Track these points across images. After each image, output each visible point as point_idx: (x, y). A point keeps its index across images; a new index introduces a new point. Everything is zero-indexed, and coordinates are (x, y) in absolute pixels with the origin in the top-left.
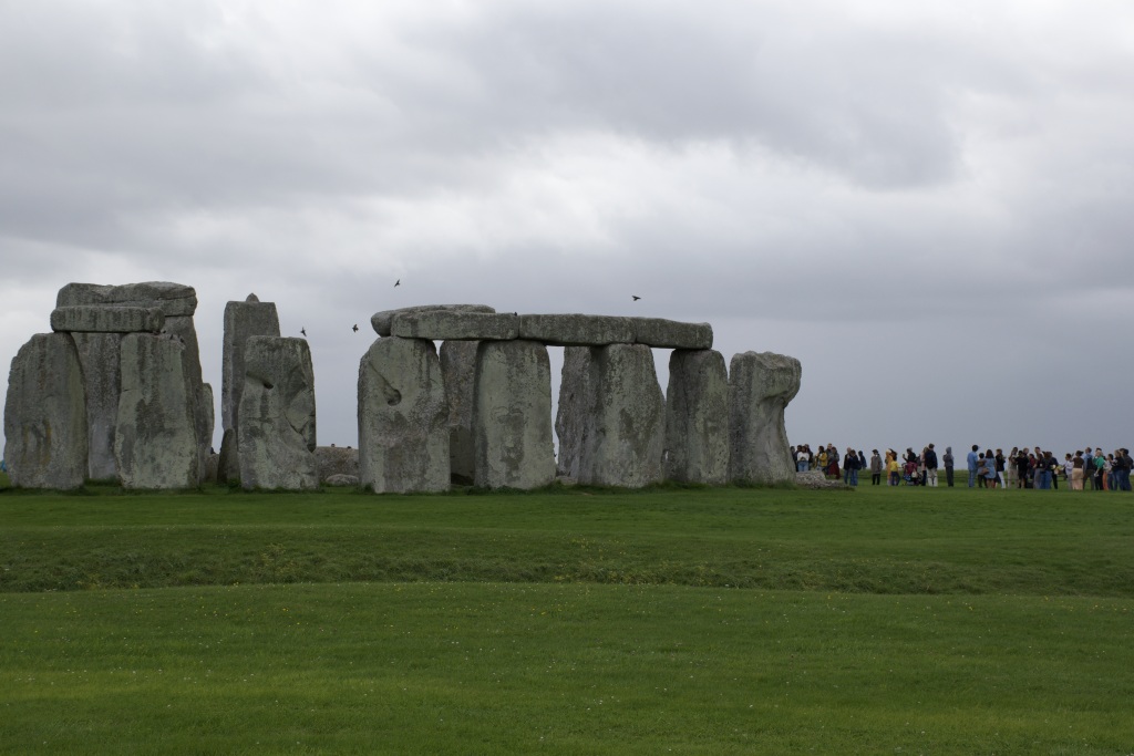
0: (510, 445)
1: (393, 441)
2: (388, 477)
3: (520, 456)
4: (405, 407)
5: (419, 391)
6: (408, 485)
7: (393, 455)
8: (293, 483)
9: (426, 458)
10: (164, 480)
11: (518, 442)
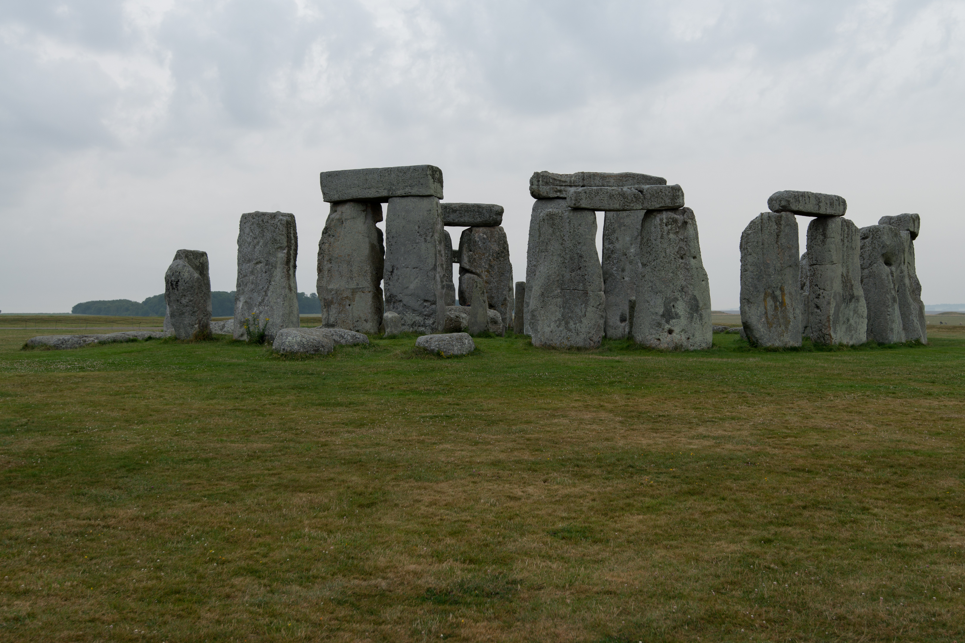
10: (851, 339)
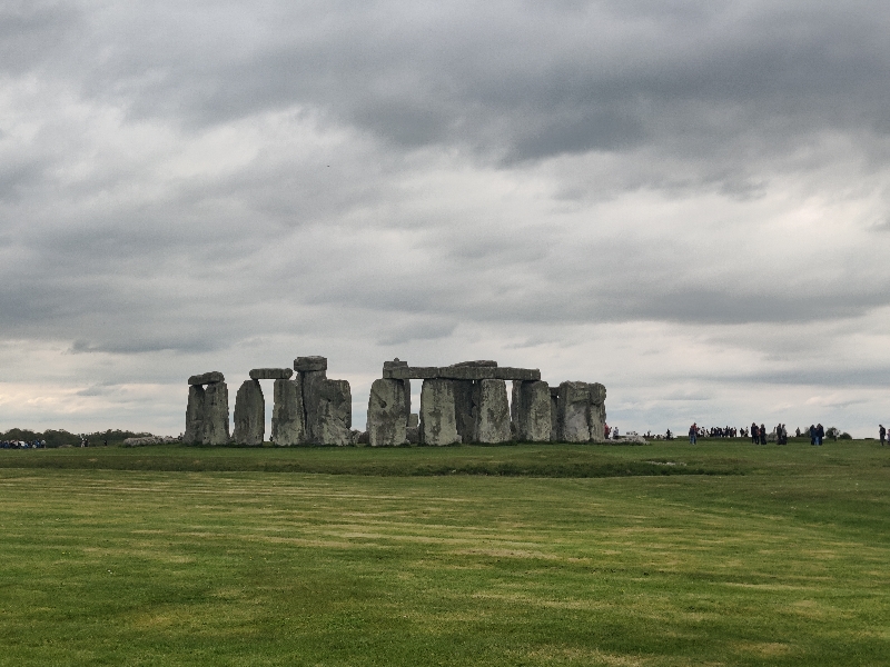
0: (435, 425)
1: (381, 423)
2: (378, 439)
5: (393, 402)
6: (386, 442)
9: (395, 431)
11: (438, 424)
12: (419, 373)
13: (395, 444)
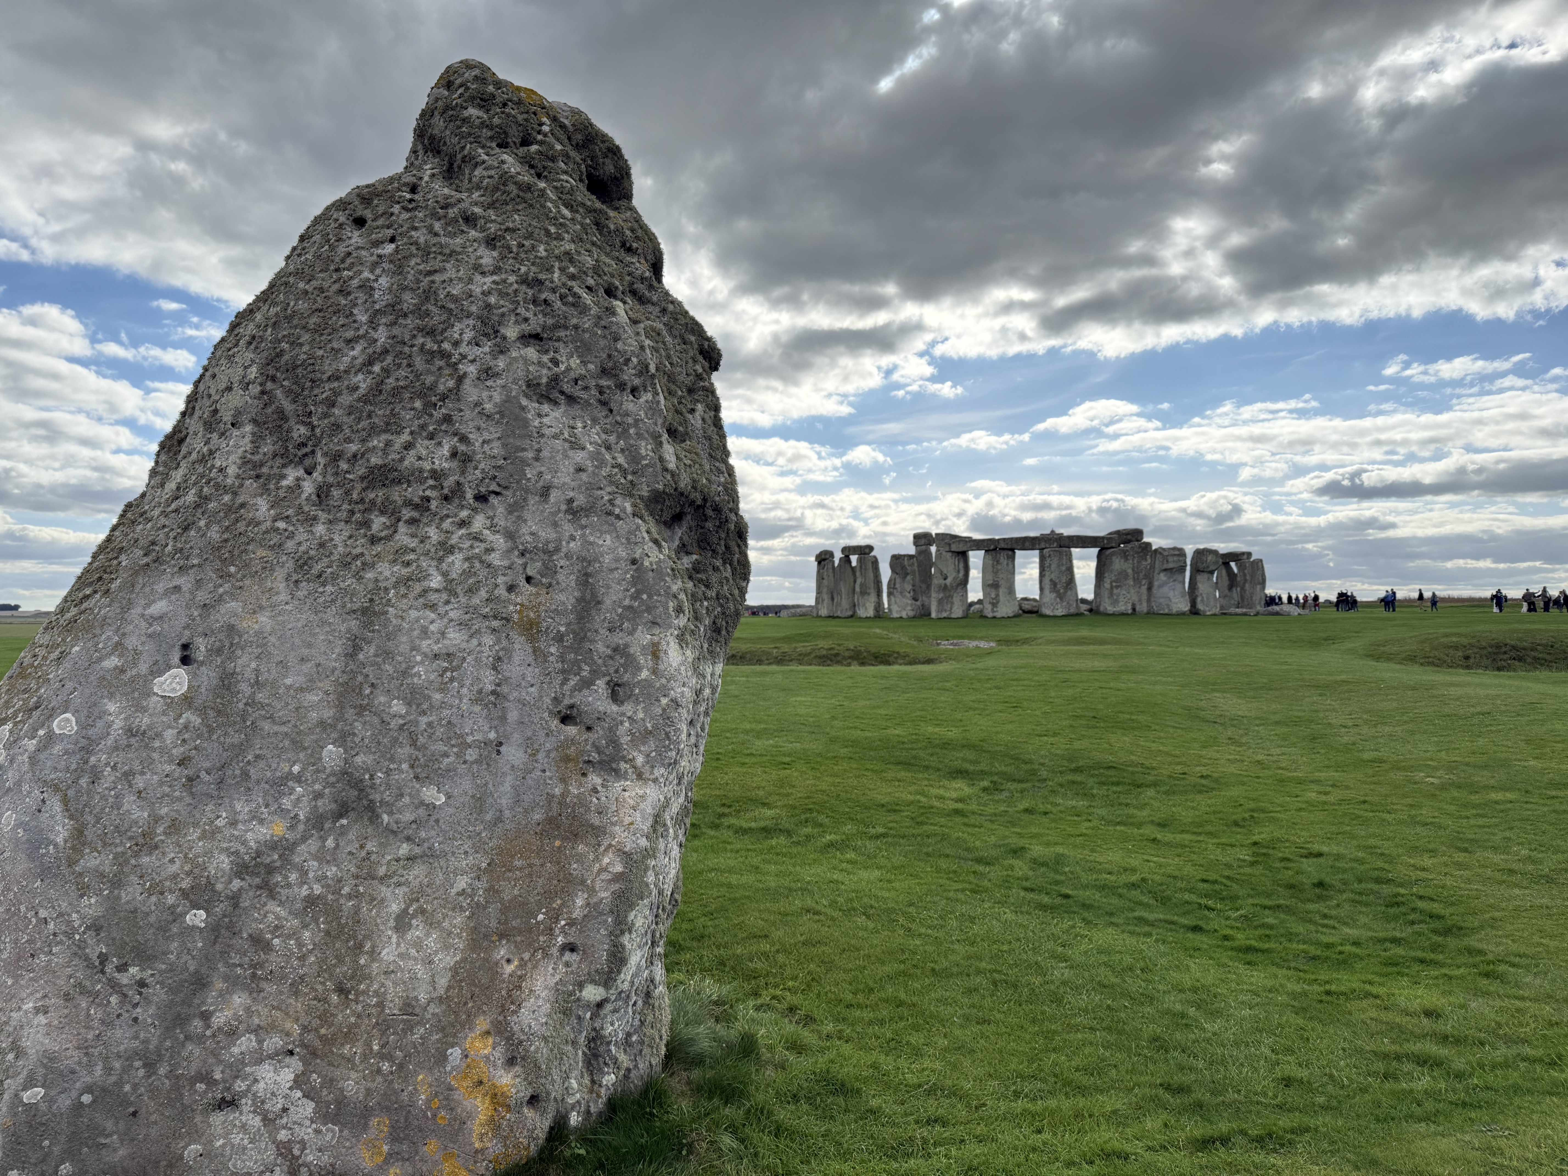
0: (993, 596)
1: (941, 595)
2: (938, 612)
3: (998, 602)
4: (948, 581)
5: (954, 574)
6: (945, 615)
7: (940, 602)
8: (904, 615)
9: (952, 603)
11: (997, 595)
12: (978, 545)
13: (953, 616)
